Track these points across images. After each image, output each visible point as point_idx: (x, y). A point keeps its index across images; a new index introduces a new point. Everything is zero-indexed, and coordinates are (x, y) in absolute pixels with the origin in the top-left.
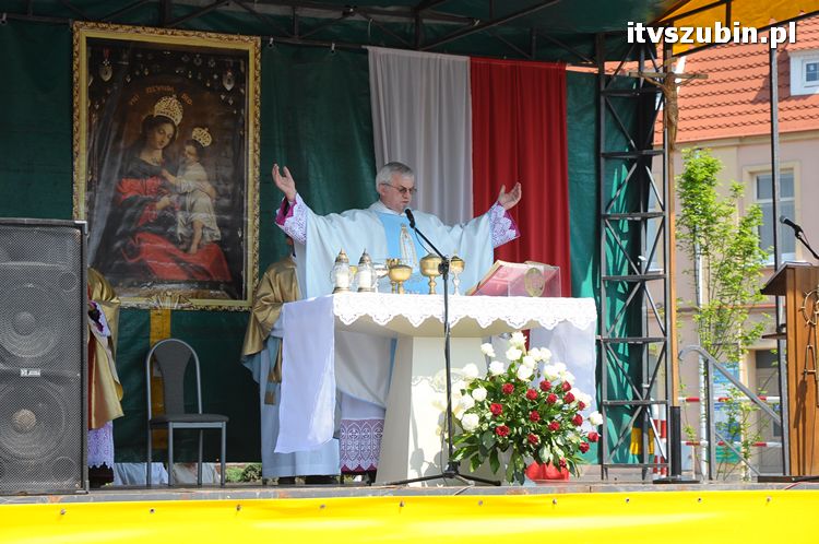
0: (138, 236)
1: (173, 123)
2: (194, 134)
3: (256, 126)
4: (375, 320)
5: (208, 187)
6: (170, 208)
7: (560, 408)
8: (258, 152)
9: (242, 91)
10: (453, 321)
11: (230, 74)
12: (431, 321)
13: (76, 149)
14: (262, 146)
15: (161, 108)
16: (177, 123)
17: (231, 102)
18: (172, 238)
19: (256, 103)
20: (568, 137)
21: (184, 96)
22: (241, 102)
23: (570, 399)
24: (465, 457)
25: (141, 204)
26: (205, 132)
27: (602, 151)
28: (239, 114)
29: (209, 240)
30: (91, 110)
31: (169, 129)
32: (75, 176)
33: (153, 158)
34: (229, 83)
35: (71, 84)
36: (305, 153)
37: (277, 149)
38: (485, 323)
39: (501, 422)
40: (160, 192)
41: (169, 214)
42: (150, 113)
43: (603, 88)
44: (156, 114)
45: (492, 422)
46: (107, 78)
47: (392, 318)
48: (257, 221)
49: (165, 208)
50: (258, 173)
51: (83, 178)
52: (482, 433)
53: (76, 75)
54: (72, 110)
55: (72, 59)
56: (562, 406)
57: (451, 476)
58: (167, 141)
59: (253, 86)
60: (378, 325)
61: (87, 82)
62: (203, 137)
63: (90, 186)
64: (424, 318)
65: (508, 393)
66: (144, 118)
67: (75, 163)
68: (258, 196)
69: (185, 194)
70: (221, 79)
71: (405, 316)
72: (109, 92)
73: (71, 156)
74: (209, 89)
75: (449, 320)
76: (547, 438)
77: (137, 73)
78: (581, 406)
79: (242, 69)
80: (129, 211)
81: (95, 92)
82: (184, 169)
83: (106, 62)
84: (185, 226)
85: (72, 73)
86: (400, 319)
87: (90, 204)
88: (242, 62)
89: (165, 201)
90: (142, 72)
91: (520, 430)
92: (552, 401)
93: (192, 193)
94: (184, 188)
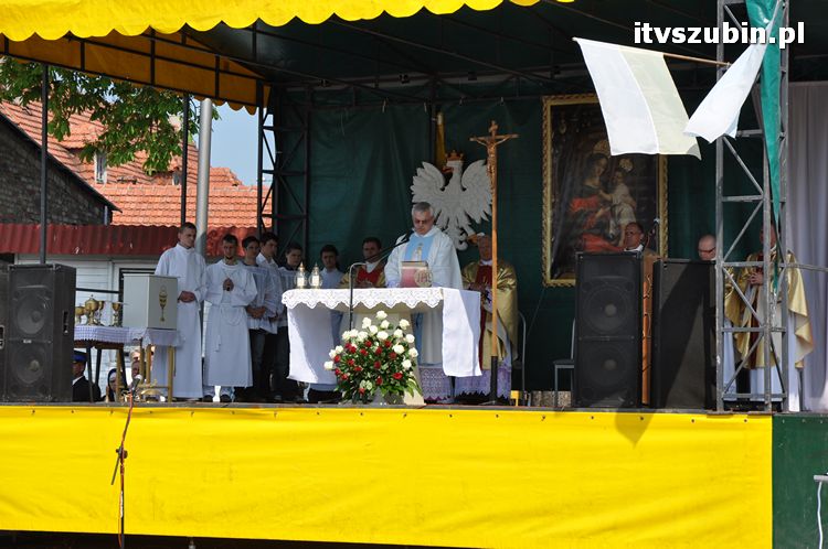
0: (584, 237)
1: (607, 157)
2: (621, 163)
5: (630, 199)
6: (604, 216)
8: (666, 172)
13: (544, 182)
15: (598, 148)
16: (609, 157)
18: (606, 237)
25: (586, 216)
26: (628, 161)
30: (554, 154)
31: (604, 162)
32: (543, 199)
33: (593, 182)
35: (542, 139)
40: (598, 207)
41: (604, 220)
42: (592, 152)
44: (595, 152)
46: (563, 131)
48: (666, 222)
49: (601, 217)
50: (666, 186)
51: (549, 200)
53: (545, 132)
54: (542, 156)
55: (542, 122)
58: (602, 170)
61: (551, 136)
62: (627, 164)
63: (554, 205)
66: (587, 156)
67: (544, 191)
68: (666, 204)
69: (615, 206)
72: (564, 140)
73: (541, 186)
77: (583, 126)
80: (578, 221)
81: (555, 143)
82: (615, 189)
83: (563, 121)
84: (615, 228)
85: (542, 131)
89: (601, 212)
93: (620, 204)
94: (615, 203)
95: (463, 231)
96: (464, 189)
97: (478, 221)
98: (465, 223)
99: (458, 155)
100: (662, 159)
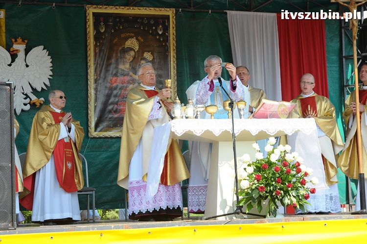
0: (119, 103)
1: (134, 50)
2: (145, 55)
3: (174, 50)
4: (195, 133)
7: (294, 176)
8: (176, 62)
9: (167, 34)
10: (237, 132)
11: (161, 26)
12: (225, 133)
13: (89, 64)
14: (177, 59)
15: (129, 43)
16: (136, 50)
17: (162, 39)
19: (174, 39)
20: (326, 49)
21: (140, 38)
22: (166, 39)
23: (299, 171)
24: (245, 203)
25: (120, 89)
26: (149, 54)
27: (344, 55)
28: (166, 45)
30: (95, 46)
31: (132, 53)
32: (89, 77)
33: (125, 67)
34: (160, 30)
35: (86, 34)
36: (197, 62)
37: (185, 60)
38: (254, 133)
39: (261, 184)
40: (129, 83)
42: (123, 46)
43: (343, 25)
44: (126, 47)
45: (257, 184)
46: (103, 31)
47: (203, 132)
50: (176, 72)
51: (93, 77)
52: (252, 190)
53: (88, 30)
54: (86, 46)
55: (86, 23)
56: (295, 175)
57: (238, 213)
58: (131, 59)
59: (172, 31)
60: (196, 136)
61: (94, 32)
62: (148, 56)
63: (96, 81)
64: (222, 131)
65: (265, 168)
66: (120, 48)
67: (89, 71)
68: (176, 83)
70: (156, 29)
71: (211, 130)
72: (103, 37)
73: (86, 68)
74: (151, 34)
75: (235, 132)
76: (287, 192)
77: (117, 28)
78: (306, 174)
79: (167, 24)
80: (115, 92)
81: (96, 38)
83: (102, 24)
85: (86, 29)
86: (207, 132)
87: (96, 89)
88: (166, 21)
89: (131, 86)
90: (119, 27)
91: (272, 188)
92: (288, 172)
95: (27, 96)
96: (27, 66)
97: (39, 90)
98: (28, 91)
99: (23, 41)
100: (172, 54)
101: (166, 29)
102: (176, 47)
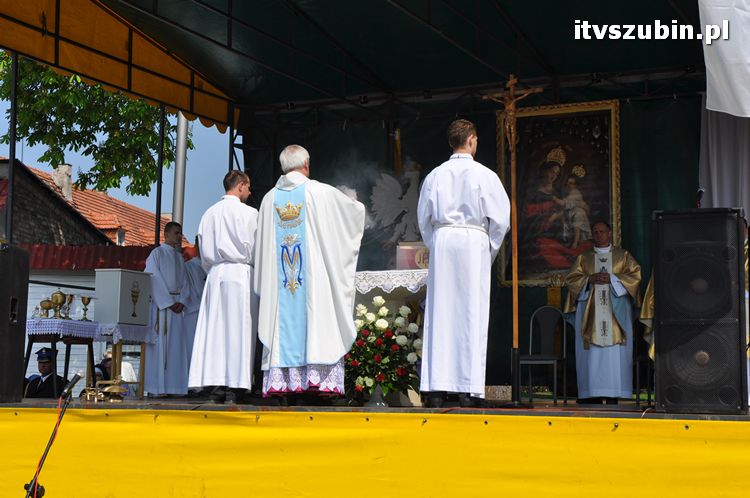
0: (538, 240)
1: (559, 165)
2: (574, 170)
3: (617, 159)
5: (583, 204)
6: (558, 220)
8: (619, 177)
9: (606, 137)
11: (597, 127)
15: (551, 156)
16: (562, 165)
17: (598, 146)
18: (560, 240)
19: (617, 144)
21: (567, 147)
22: (606, 144)
25: (539, 220)
26: (581, 168)
28: (605, 153)
29: (584, 238)
31: (557, 169)
33: (546, 189)
34: (597, 133)
40: (552, 211)
41: (558, 224)
42: (545, 160)
44: (548, 161)
48: (620, 224)
49: (555, 221)
50: (619, 191)
58: (556, 177)
59: (614, 132)
62: (579, 171)
66: (540, 164)
68: (620, 207)
69: (569, 210)
70: (591, 131)
74: (583, 139)
77: (536, 136)
79: (606, 123)
80: (532, 225)
82: (568, 194)
84: (569, 231)
88: (606, 119)
89: (554, 216)
90: (539, 135)
93: (573, 209)
94: (568, 207)
100: (615, 165)
101: (605, 130)
102: (620, 155)
